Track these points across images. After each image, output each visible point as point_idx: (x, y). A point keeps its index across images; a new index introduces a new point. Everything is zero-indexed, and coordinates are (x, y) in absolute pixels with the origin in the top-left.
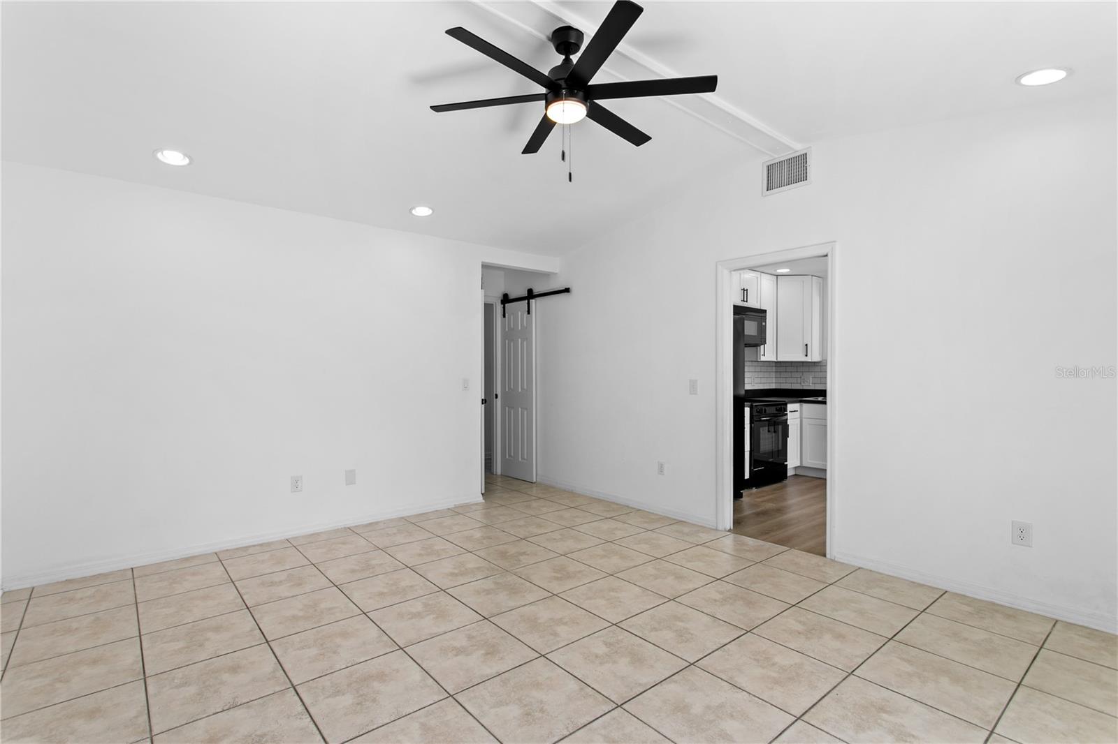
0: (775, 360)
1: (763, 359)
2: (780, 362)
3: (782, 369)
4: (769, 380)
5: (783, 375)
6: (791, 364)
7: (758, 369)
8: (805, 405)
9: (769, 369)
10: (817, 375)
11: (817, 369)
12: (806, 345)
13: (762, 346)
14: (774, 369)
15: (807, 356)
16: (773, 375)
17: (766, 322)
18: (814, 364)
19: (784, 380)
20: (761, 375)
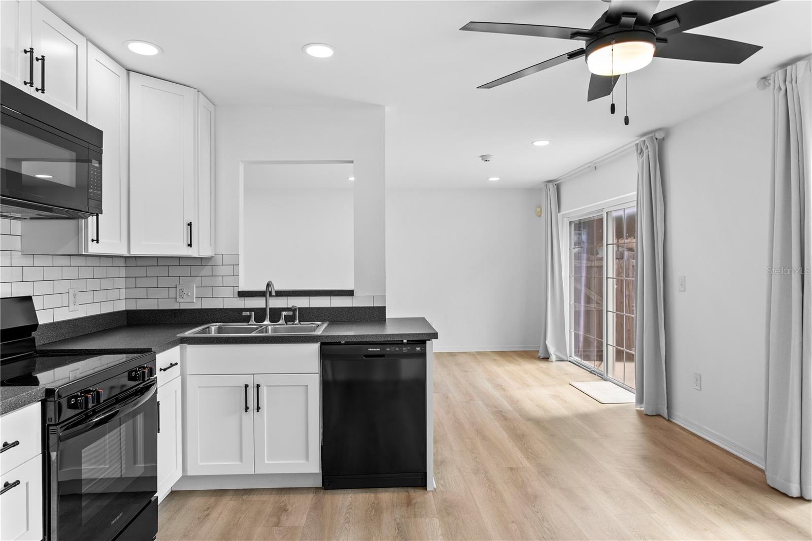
0: (125, 253)
1: (93, 249)
2: (136, 258)
3: (141, 272)
4: (113, 294)
5: (142, 282)
6: (157, 260)
7: (86, 272)
8: (191, 349)
9: (113, 272)
10: (207, 281)
11: (206, 271)
12: (190, 224)
13: (92, 220)
14: (122, 272)
15: (190, 245)
16: (122, 283)
17: (100, 163)
18: (201, 262)
19: (141, 293)
20: (93, 285)
